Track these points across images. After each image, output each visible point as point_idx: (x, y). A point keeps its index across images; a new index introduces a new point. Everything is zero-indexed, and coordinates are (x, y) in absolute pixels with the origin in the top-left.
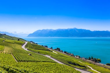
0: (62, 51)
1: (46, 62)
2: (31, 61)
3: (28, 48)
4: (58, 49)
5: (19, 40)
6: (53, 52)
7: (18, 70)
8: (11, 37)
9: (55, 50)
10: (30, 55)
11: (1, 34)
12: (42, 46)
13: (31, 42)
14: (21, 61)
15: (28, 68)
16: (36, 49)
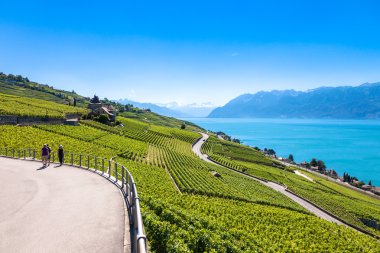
0: (334, 173)
1: (268, 204)
2: (221, 196)
3: (211, 154)
4: (314, 163)
5: (183, 127)
6: (297, 172)
7: (184, 217)
8: (163, 118)
9: (302, 165)
10: (217, 175)
11: (141, 108)
12: (256, 148)
13: (219, 133)
14: (192, 191)
15: (210, 216)
16: (236, 159)
